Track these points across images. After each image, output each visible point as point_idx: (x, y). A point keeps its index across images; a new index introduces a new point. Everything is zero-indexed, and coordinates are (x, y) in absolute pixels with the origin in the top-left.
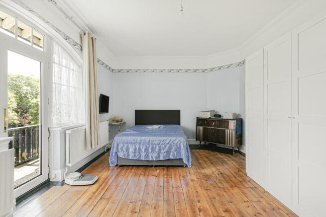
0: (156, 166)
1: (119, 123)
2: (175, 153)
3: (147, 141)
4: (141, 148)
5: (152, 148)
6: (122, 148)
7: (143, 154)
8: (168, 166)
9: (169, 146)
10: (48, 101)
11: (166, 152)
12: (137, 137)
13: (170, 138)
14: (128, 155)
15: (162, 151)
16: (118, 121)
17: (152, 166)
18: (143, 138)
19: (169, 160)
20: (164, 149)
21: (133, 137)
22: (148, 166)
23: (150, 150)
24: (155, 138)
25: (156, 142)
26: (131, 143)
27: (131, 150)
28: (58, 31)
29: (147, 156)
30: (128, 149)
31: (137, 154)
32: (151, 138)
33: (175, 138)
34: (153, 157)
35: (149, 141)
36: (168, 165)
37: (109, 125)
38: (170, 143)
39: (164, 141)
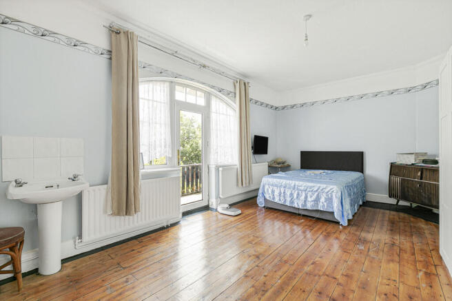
0: (304, 216)
1: (280, 166)
2: (325, 204)
3: (293, 185)
4: (286, 192)
5: (298, 194)
6: (268, 189)
7: (288, 199)
8: (318, 218)
9: (318, 194)
10: (207, 143)
11: (314, 201)
12: (282, 180)
13: (319, 185)
14: (274, 198)
15: (309, 199)
16: (279, 164)
17: (299, 215)
18: (288, 182)
19: (317, 211)
20: (311, 197)
21: (278, 180)
22: (295, 213)
23: (295, 196)
24: (301, 183)
25: (302, 188)
26: (276, 186)
27: (276, 193)
28: (213, 87)
29: (292, 202)
30: (273, 192)
31: (282, 198)
32: (297, 183)
33: (325, 186)
34: (298, 204)
35: (295, 185)
36: (317, 216)
37: (269, 167)
38: (319, 190)
39: (311, 187)
